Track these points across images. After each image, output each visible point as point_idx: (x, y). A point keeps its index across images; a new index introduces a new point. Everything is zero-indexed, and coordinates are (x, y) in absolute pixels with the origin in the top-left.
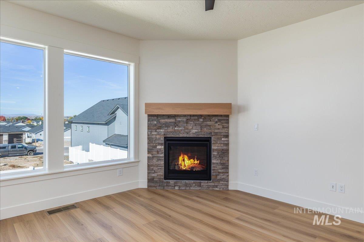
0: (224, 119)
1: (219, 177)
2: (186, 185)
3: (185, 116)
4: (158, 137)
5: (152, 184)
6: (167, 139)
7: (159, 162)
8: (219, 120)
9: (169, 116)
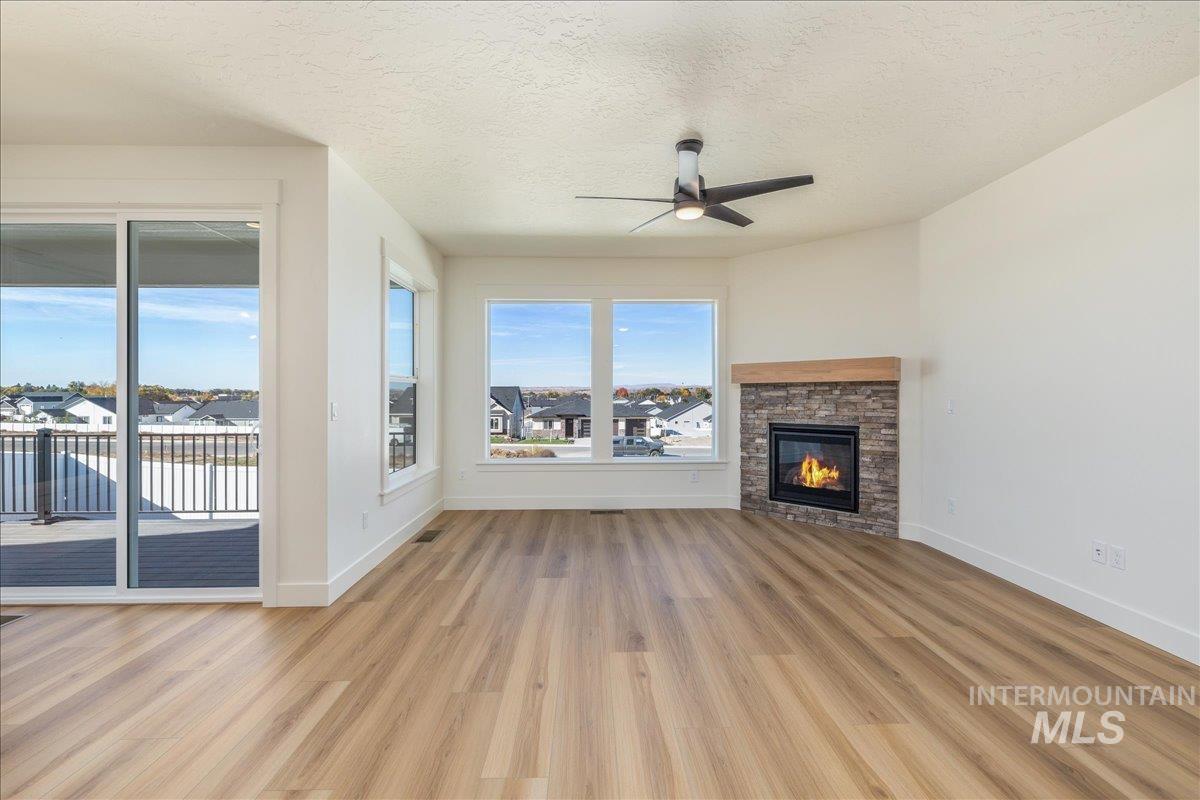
0: (888, 389)
1: (874, 509)
2: (807, 514)
3: (804, 384)
4: (757, 422)
5: (748, 505)
6: (773, 427)
7: (760, 468)
8: (875, 393)
9: (776, 386)
